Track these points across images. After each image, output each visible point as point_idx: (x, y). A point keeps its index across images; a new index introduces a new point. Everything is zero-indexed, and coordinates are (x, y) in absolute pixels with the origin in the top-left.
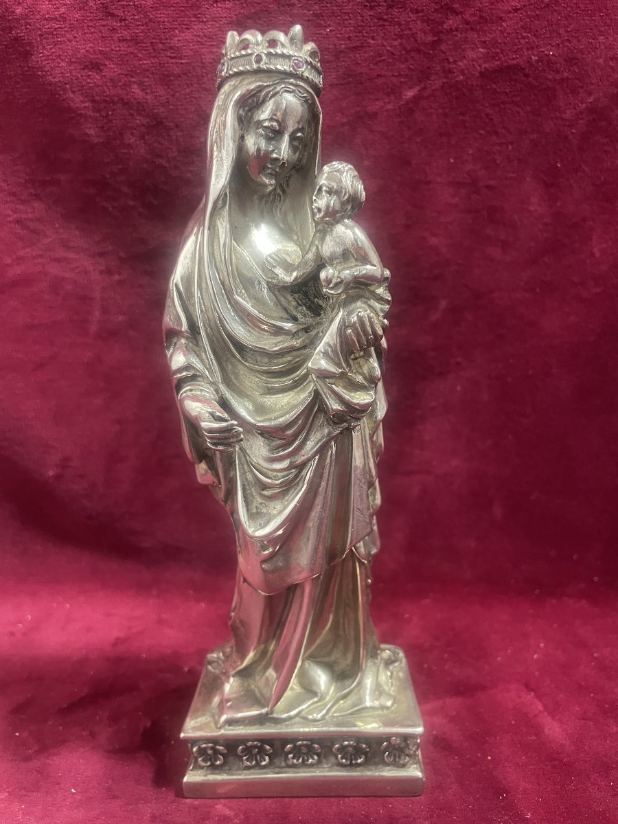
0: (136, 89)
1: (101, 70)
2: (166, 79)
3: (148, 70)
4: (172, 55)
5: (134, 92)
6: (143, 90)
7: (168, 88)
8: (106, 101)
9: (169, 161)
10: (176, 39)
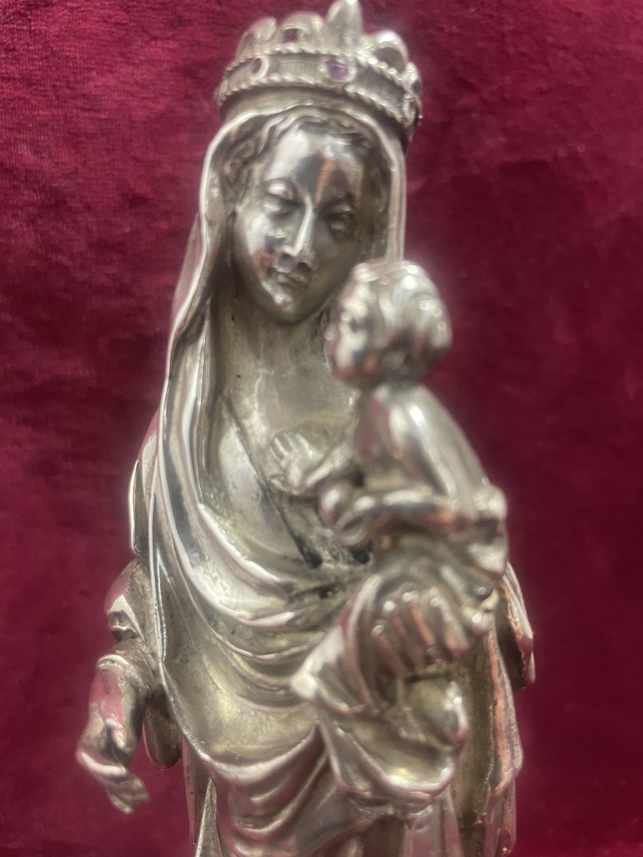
2: (74, 140)
3: (46, 125)
4: (87, 107)
6: (36, 153)
7: (77, 152)
9: (72, 257)
10: (92, 84)
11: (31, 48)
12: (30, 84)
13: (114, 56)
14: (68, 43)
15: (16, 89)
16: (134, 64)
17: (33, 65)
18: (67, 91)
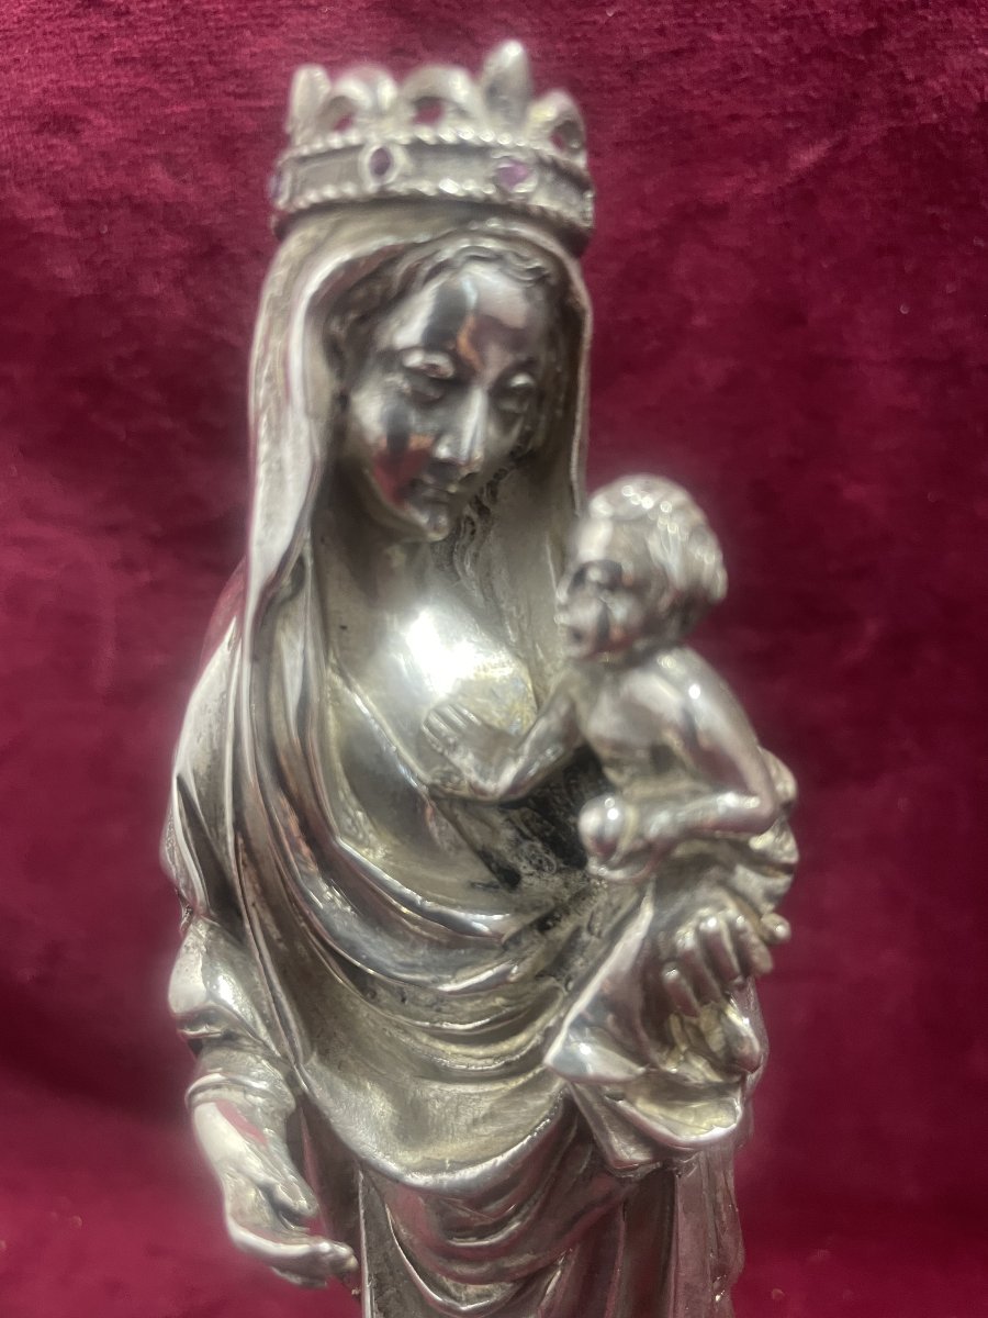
0: (158, 173)
1: (77, 132)
5: (154, 180)
8: (92, 203)
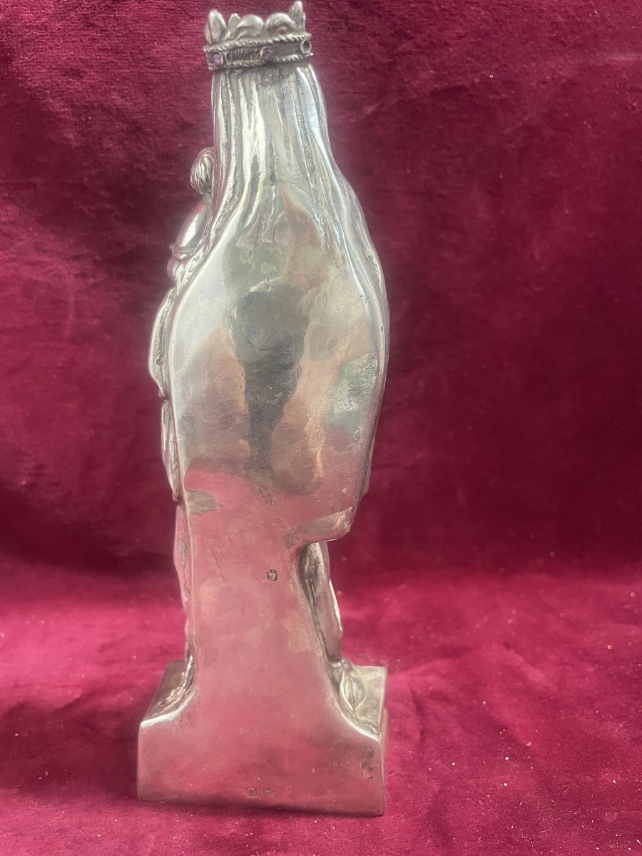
2: (146, 88)
4: (151, 65)
6: (123, 97)
7: (148, 96)
9: (147, 165)
10: (155, 50)
11: (117, 29)
12: (117, 53)
13: (168, 31)
14: (139, 25)
15: (109, 56)
16: (180, 35)
17: (118, 40)
18: (141, 56)
